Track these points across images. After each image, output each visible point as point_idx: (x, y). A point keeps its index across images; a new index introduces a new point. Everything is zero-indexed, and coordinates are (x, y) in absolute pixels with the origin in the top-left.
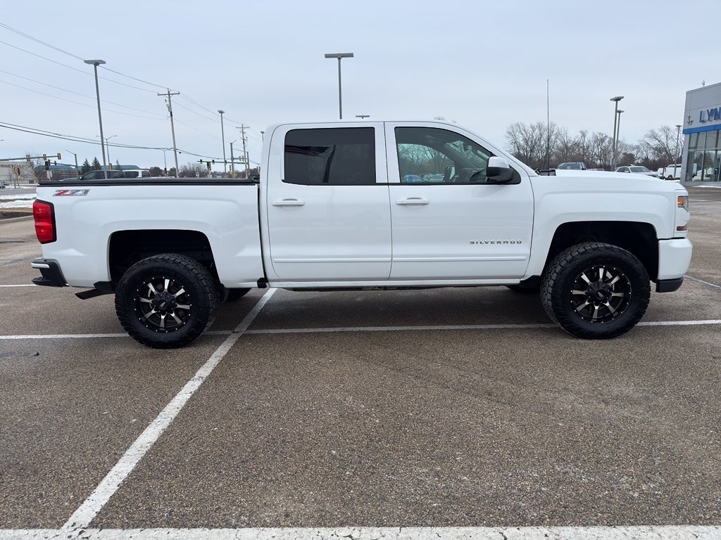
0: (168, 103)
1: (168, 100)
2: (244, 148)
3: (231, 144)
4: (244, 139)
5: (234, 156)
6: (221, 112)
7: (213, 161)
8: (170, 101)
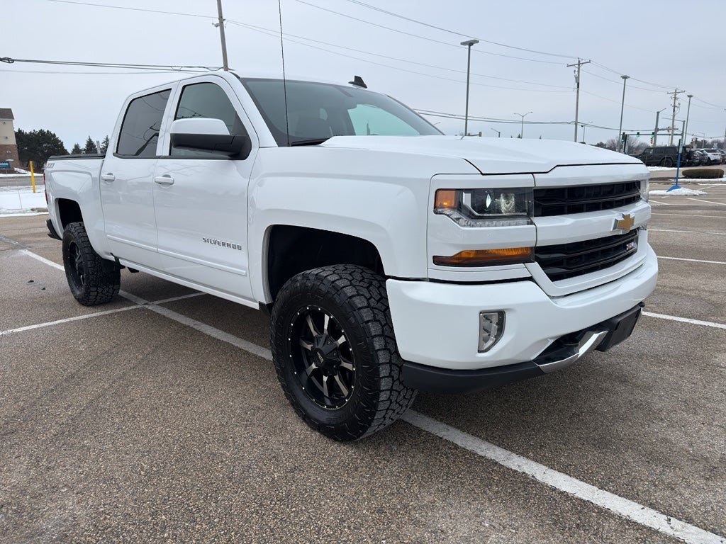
0: (577, 73)
1: (577, 70)
2: (674, 116)
3: (658, 113)
4: (675, 106)
5: (659, 127)
6: (625, 78)
7: (638, 134)
8: (579, 72)
